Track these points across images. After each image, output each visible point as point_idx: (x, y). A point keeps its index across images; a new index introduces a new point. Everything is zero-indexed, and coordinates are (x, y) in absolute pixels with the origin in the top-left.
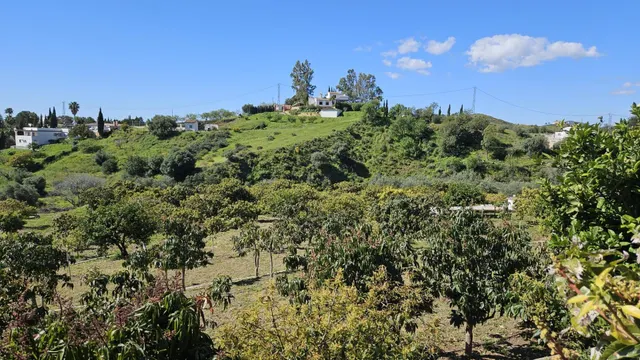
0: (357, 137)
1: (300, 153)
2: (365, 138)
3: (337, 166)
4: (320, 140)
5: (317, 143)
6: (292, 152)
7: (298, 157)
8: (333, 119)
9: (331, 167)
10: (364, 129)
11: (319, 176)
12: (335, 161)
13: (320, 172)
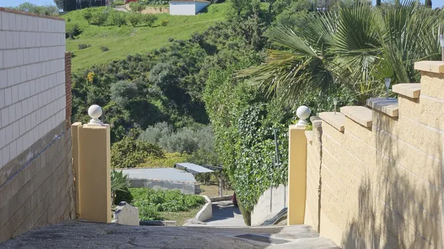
0: (211, 50)
1: (95, 81)
2: (224, 52)
3: (158, 104)
4: (138, 59)
5: (132, 63)
6: (82, 80)
7: (92, 88)
8: (186, 19)
9: (147, 106)
10: (227, 37)
11: (122, 122)
12: (157, 96)
13: (126, 115)
